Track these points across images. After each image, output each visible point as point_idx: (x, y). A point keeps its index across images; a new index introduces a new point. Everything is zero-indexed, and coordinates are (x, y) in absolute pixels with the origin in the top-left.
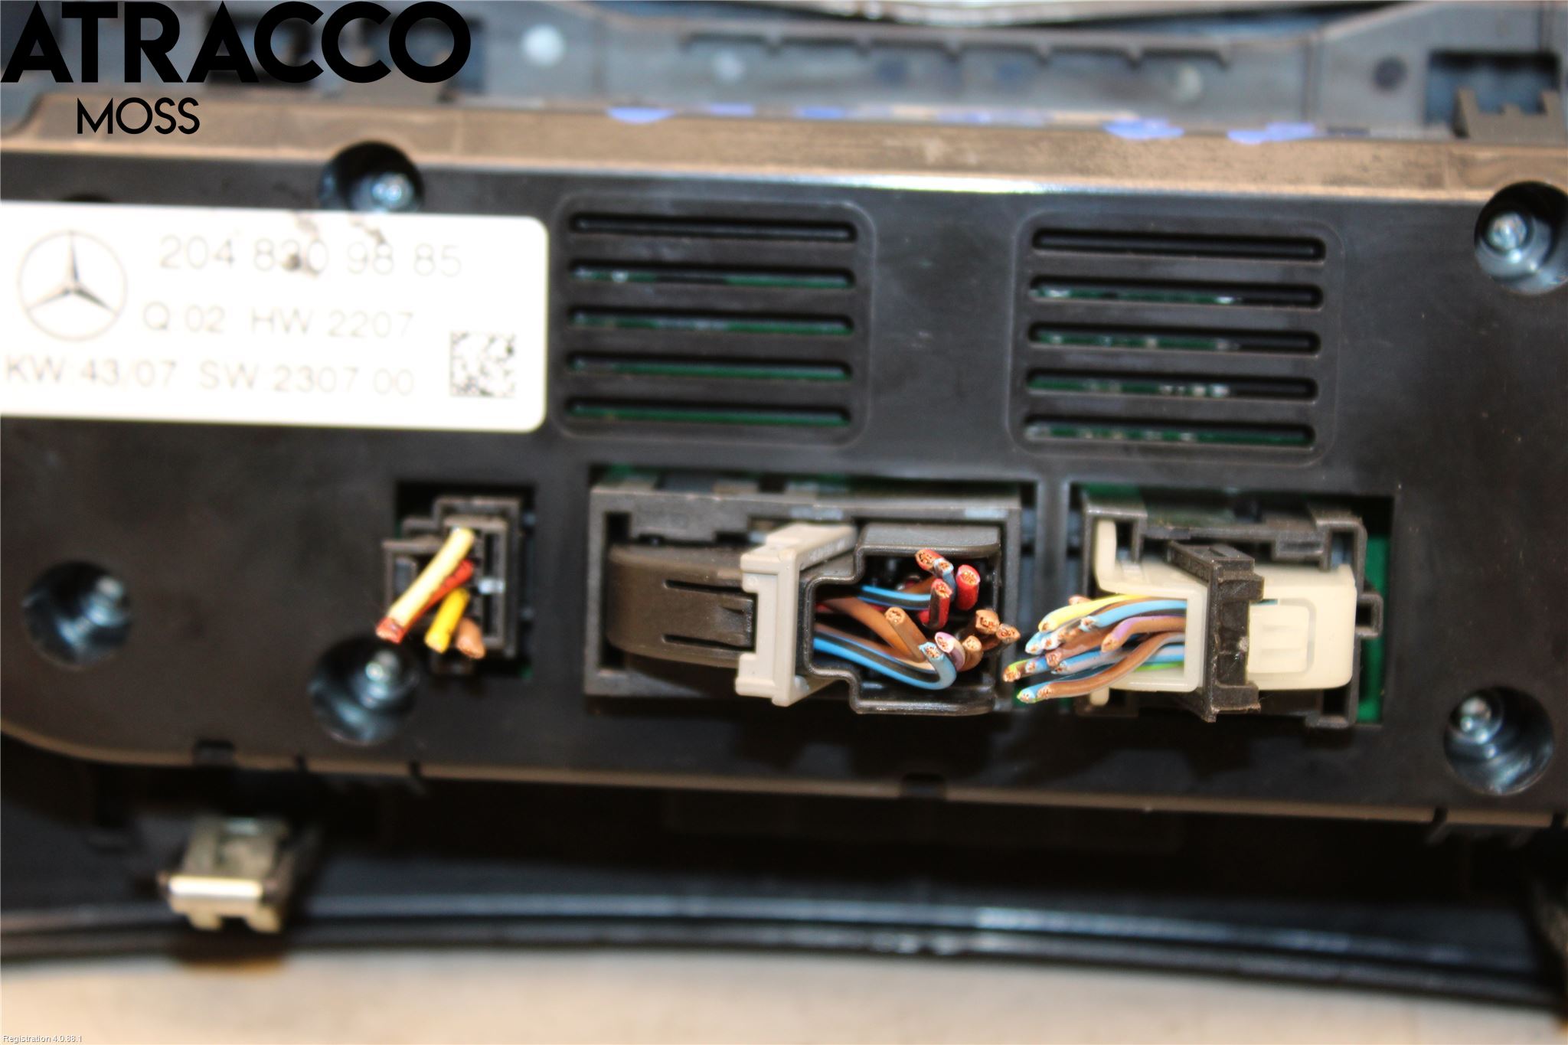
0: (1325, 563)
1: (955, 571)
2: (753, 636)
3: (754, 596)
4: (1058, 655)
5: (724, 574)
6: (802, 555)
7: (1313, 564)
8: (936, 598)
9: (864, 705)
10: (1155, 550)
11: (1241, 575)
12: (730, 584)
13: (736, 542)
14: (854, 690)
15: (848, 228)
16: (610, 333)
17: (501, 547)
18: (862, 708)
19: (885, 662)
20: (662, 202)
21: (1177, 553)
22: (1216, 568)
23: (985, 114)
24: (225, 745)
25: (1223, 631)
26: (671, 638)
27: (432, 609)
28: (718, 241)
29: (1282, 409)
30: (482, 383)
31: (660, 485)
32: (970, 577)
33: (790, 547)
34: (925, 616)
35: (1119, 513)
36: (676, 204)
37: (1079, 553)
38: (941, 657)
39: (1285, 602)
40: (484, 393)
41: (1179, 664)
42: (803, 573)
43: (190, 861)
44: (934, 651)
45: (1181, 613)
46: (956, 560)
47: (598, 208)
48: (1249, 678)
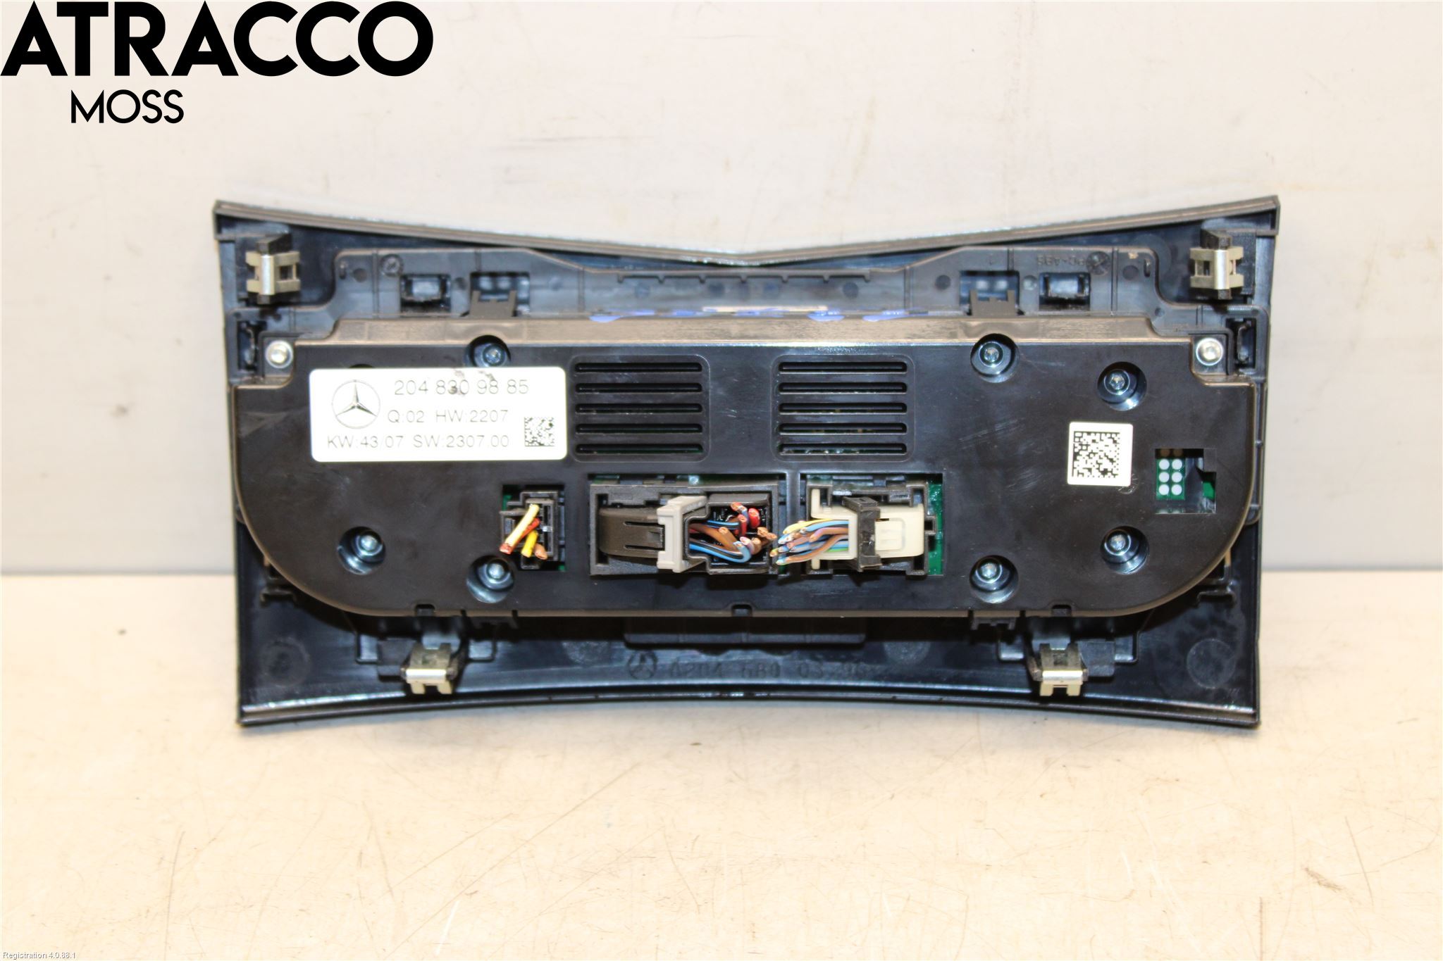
0: (911, 503)
1: (748, 511)
2: (664, 543)
3: (663, 526)
4: (792, 545)
5: (650, 518)
6: (683, 507)
7: (905, 504)
8: (740, 522)
9: (712, 571)
10: (838, 501)
11: (872, 508)
12: (653, 522)
13: (654, 504)
14: (707, 566)
15: (697, 366)
16: (595, 417)
17: (551, 512)
18: (711, 572)
19: (721, 552)
20: (616, 357)
21: (846, 501)
22: (860, 505)
23: (757, 309)
24: (430, 607)
25: (864, 532)
26: (627, 546)
27: (523, 539)
28: (641, 373)
29: (892, 437)
30: (539, 440)
31: (619, 482)
32: (754, 513)
33: (678, 505)
34: (737, 532)
35: (820, 485)
36: (622, 358)
37: (805, 503)
38: (743, 547)
39: (894, 520)
40: (541, 445)
41: (846, 549)
42: (685, 515)
43: (412, 662)
44: (740, 545)
45: (846, 526)
46: (748, 507)
47: (587, 361)
48: (877, 553)
